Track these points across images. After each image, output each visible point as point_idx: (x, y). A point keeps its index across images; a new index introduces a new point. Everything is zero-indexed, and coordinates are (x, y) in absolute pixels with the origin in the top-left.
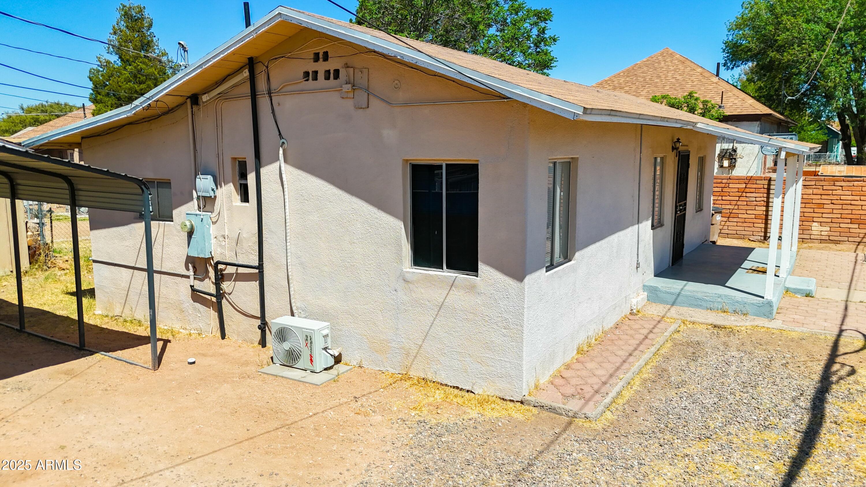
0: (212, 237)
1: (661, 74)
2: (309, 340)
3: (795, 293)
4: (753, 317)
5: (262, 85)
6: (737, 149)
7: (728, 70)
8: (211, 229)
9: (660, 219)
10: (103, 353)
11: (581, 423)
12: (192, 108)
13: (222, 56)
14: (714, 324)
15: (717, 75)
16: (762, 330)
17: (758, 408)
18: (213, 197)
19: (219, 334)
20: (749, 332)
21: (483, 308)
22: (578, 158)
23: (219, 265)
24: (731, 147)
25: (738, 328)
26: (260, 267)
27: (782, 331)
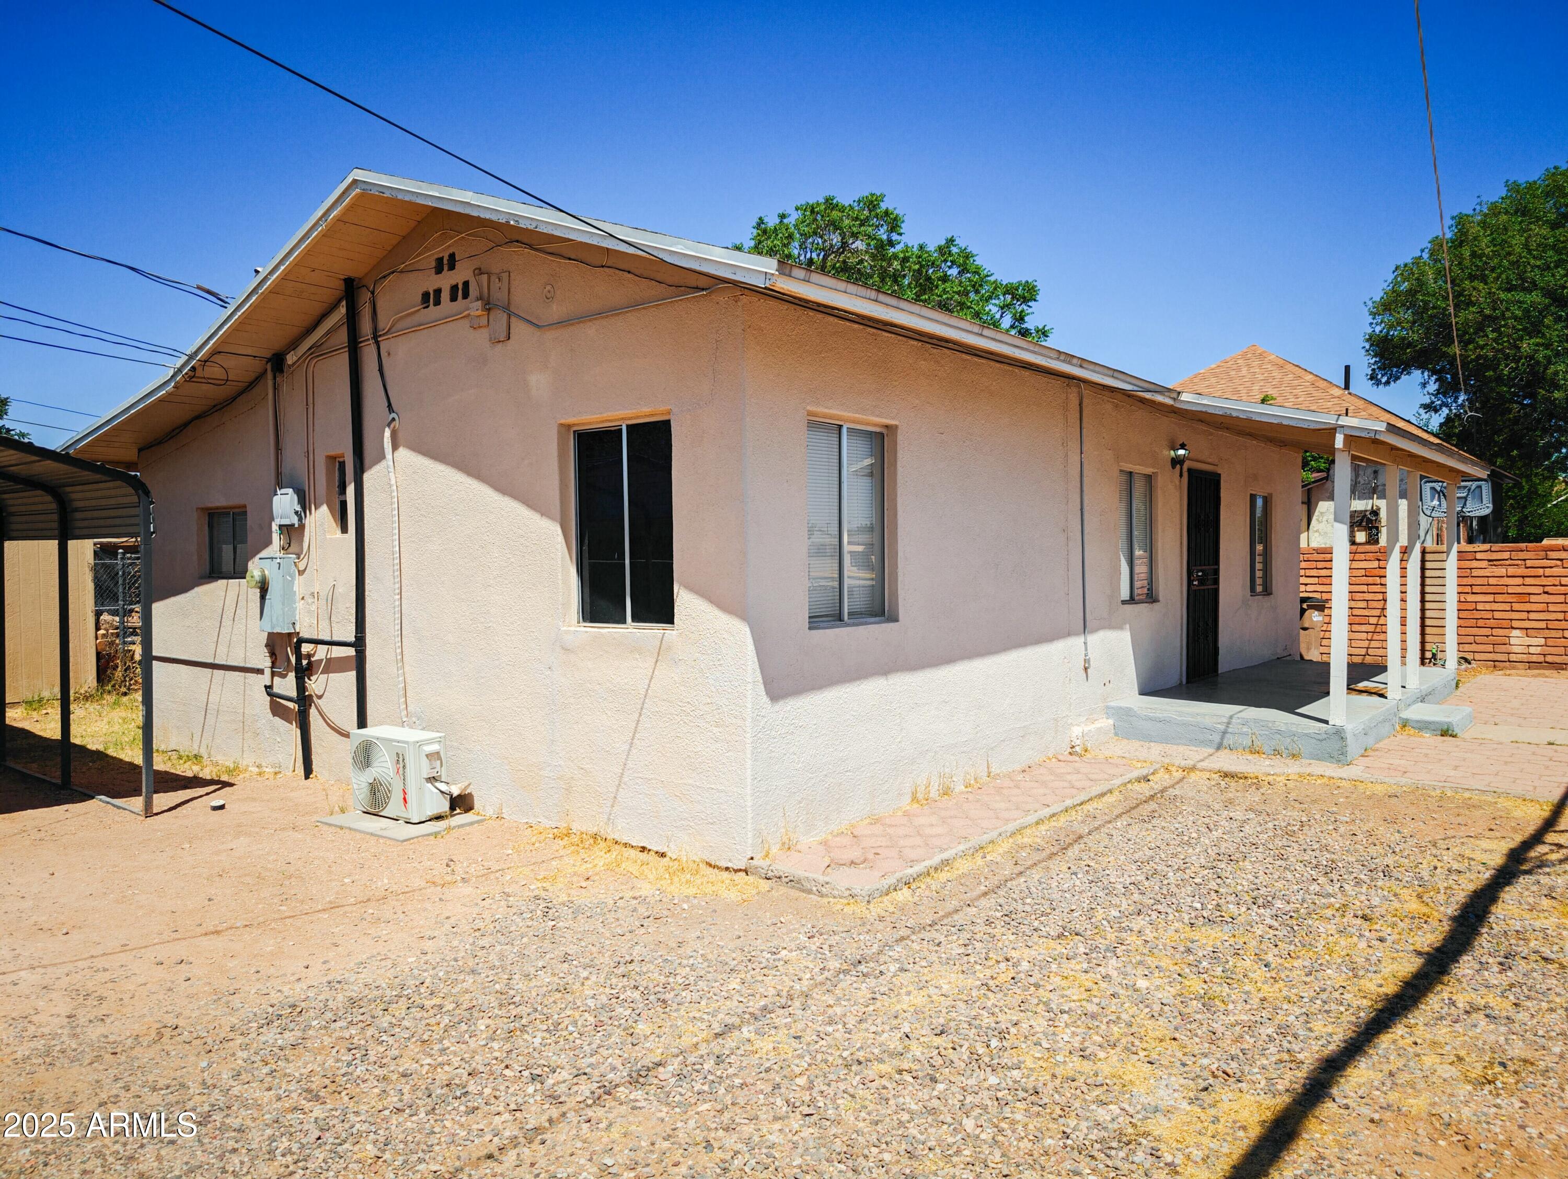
0: (298, 597)
1: (1241, 388)
2: (400, 760)
3: (1420, 729)
4: (1308, 761)
5: (366, 327)
6: (1379, 509)
7: (1378, 385)
8: (296, 582)
9: (1150, 589)
10: (103, 797)
11: (839, 907)
12: (275, 378)
13: (282, 268)
14: (1225, 769)
15: (1347, 387)
16: (1319, 782)
17: (1217, 892)
18: (296, 526)
19: (300, 770)
20: (1291, 784)
21: (682, 688)
22: (896, 427)
23: (303, 645)
24: (1369, 508)
25: (1270, 778)
26: (359, 643)
27: (1357, 783)
